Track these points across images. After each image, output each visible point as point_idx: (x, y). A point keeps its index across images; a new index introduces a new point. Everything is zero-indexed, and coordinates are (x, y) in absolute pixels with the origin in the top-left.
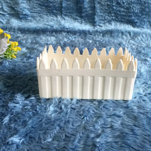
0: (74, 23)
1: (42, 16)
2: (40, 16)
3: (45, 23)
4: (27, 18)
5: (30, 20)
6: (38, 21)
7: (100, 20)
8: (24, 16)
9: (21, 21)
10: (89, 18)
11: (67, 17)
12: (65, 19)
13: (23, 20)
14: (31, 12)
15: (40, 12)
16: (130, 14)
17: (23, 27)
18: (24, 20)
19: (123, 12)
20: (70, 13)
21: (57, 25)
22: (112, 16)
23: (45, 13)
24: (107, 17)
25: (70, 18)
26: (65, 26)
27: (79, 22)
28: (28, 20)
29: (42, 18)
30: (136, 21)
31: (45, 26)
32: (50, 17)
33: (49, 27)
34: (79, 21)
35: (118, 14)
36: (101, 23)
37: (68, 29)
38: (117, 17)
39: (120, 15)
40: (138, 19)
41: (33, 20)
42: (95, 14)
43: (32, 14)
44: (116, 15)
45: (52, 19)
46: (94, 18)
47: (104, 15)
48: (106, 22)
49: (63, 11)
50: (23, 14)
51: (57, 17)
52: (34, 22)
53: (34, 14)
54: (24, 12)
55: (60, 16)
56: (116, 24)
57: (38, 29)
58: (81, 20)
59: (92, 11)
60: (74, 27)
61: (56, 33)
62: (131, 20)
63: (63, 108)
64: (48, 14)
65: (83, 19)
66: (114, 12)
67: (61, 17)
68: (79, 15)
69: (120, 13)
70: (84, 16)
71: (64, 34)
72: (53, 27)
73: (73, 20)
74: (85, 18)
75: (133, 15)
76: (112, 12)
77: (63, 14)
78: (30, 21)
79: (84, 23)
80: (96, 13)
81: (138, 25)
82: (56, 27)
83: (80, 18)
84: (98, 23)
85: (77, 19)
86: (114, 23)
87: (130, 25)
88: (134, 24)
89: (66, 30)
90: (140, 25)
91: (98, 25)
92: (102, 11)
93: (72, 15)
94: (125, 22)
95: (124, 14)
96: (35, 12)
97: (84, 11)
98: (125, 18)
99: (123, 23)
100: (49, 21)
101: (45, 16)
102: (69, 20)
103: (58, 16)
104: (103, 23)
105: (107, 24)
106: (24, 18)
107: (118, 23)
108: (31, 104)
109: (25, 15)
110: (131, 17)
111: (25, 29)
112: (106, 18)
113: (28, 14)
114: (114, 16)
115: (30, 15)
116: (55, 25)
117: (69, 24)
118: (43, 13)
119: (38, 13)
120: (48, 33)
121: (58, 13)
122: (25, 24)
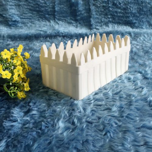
0: (68, 27)
1: (33, 22)
2: (31, 22)
3: (37, 29)
4: (17, 24)
5: (21, 26)
6: (30, 28)
7: (96, 22)
8: (14, 23)
9: (11, 29)
10: (84, 21)
11: (61, 22)
12: (58, 24)
13: (12, 28)
14: (21, 18)
15: (31, 18)
16: (128, 15)
17: (14, 34)
18: (14, 27)
19: (120, 13)
20: (64, 17)
21: (50, 30)
22: (109, 18)
23: (36, 18)
24: (104, 19)
25: (64, 22)
26: (59, 31)
27: (74, 26)
28: (18, 27)
29: (34, 24)
30: (134, 21)
31: (38, 32)
32: (42, 22)
33: (42, 33)
34: (74, 24)
35: (114, 15)
36: (97, 26)
37: (63, 33)
38: (114, 19)
39: (117, 16)
40: (136, 20)
41: (24, 26)
42: (90, 17)
43: (23, 20)
44: (113, 17)
45: (44, 24)
46: (90, 21)
47: (100, 17)
48: (103, 24)
49: (56, 15)
50: (12, 21)
51: (49, 21)
52: (25, 28)
53: (24, 20)
54: (13, 18)
55: (53, 20)
56: (114, 26)
57: (30, 36)
58: (76, 24)
59: (87, 14)
60: (69, 31)
61: (50, 38)
62: (129, 21)
63: (76, 123)
64: (40, 20)
65: (78, 23)
66: (111, 14)
67: (54, 22)
68: (73, 19)
69: (117, 14)
70: (79, 19)
71: (60, 39)
72: (46, 32)
73: (67, 24)
74: (80, 22)
75: (131, 16)
76: (108, 14)
77: (57, 18)
78: (20, 28)
79: (79, 26)
80: (91, 15)
81: (137, 26)
82: (49, 32)
83: (75, 22)
84: (95, 26)
85: (72, 23)
86: (111, 25)
87: (128, 27)
88: (132, 25)
89: (61, 34)
90: (138, 25)
91: (94, 28)
92: (98, 13)
93: (67, 19)
94: (123, 23)
95: (121, 15)
96: (26, 17)
97: (79, 14)
98: (123, 19)
99: (121, 25)
100: (42, 27)
101: (36, 21)
102: (63, 25)
103: (51, 21)
104: (100, 26)
105: (104, 27)
106: (14, 24)
107: (115, 24)
108: (33, 121)
109: (15, 21)
110: (129, 18)
111: (16, 36)
112: (102, 21)
113: (17, 20)
114: (111, 17)
115: (20, 22)
116: (48, 30)
117: (63, 28)
118: (35, 18)
119: (29, 19)
120: (42, 39)
121: (51, 17)
122: (16, 31)
